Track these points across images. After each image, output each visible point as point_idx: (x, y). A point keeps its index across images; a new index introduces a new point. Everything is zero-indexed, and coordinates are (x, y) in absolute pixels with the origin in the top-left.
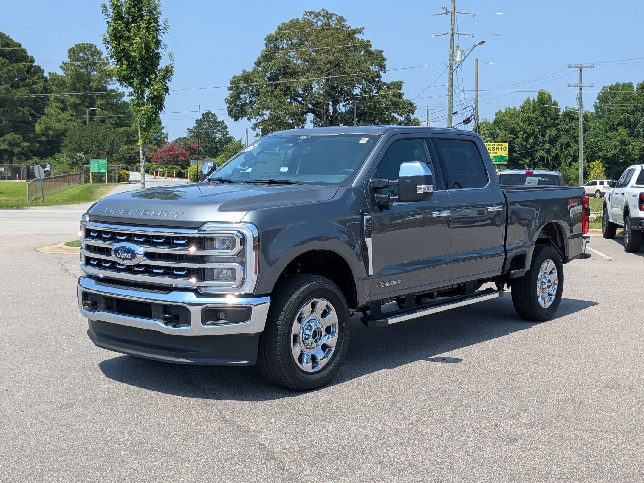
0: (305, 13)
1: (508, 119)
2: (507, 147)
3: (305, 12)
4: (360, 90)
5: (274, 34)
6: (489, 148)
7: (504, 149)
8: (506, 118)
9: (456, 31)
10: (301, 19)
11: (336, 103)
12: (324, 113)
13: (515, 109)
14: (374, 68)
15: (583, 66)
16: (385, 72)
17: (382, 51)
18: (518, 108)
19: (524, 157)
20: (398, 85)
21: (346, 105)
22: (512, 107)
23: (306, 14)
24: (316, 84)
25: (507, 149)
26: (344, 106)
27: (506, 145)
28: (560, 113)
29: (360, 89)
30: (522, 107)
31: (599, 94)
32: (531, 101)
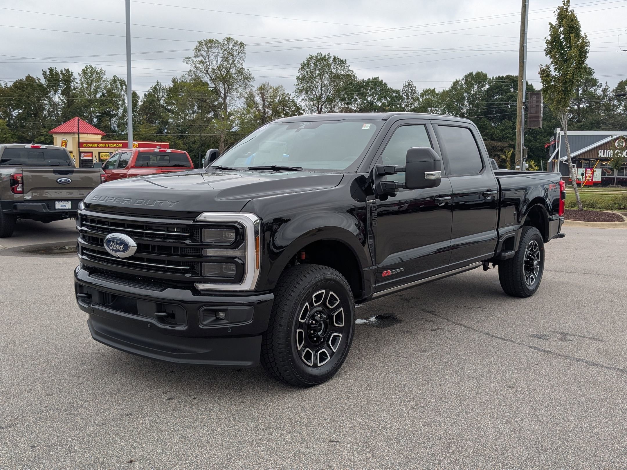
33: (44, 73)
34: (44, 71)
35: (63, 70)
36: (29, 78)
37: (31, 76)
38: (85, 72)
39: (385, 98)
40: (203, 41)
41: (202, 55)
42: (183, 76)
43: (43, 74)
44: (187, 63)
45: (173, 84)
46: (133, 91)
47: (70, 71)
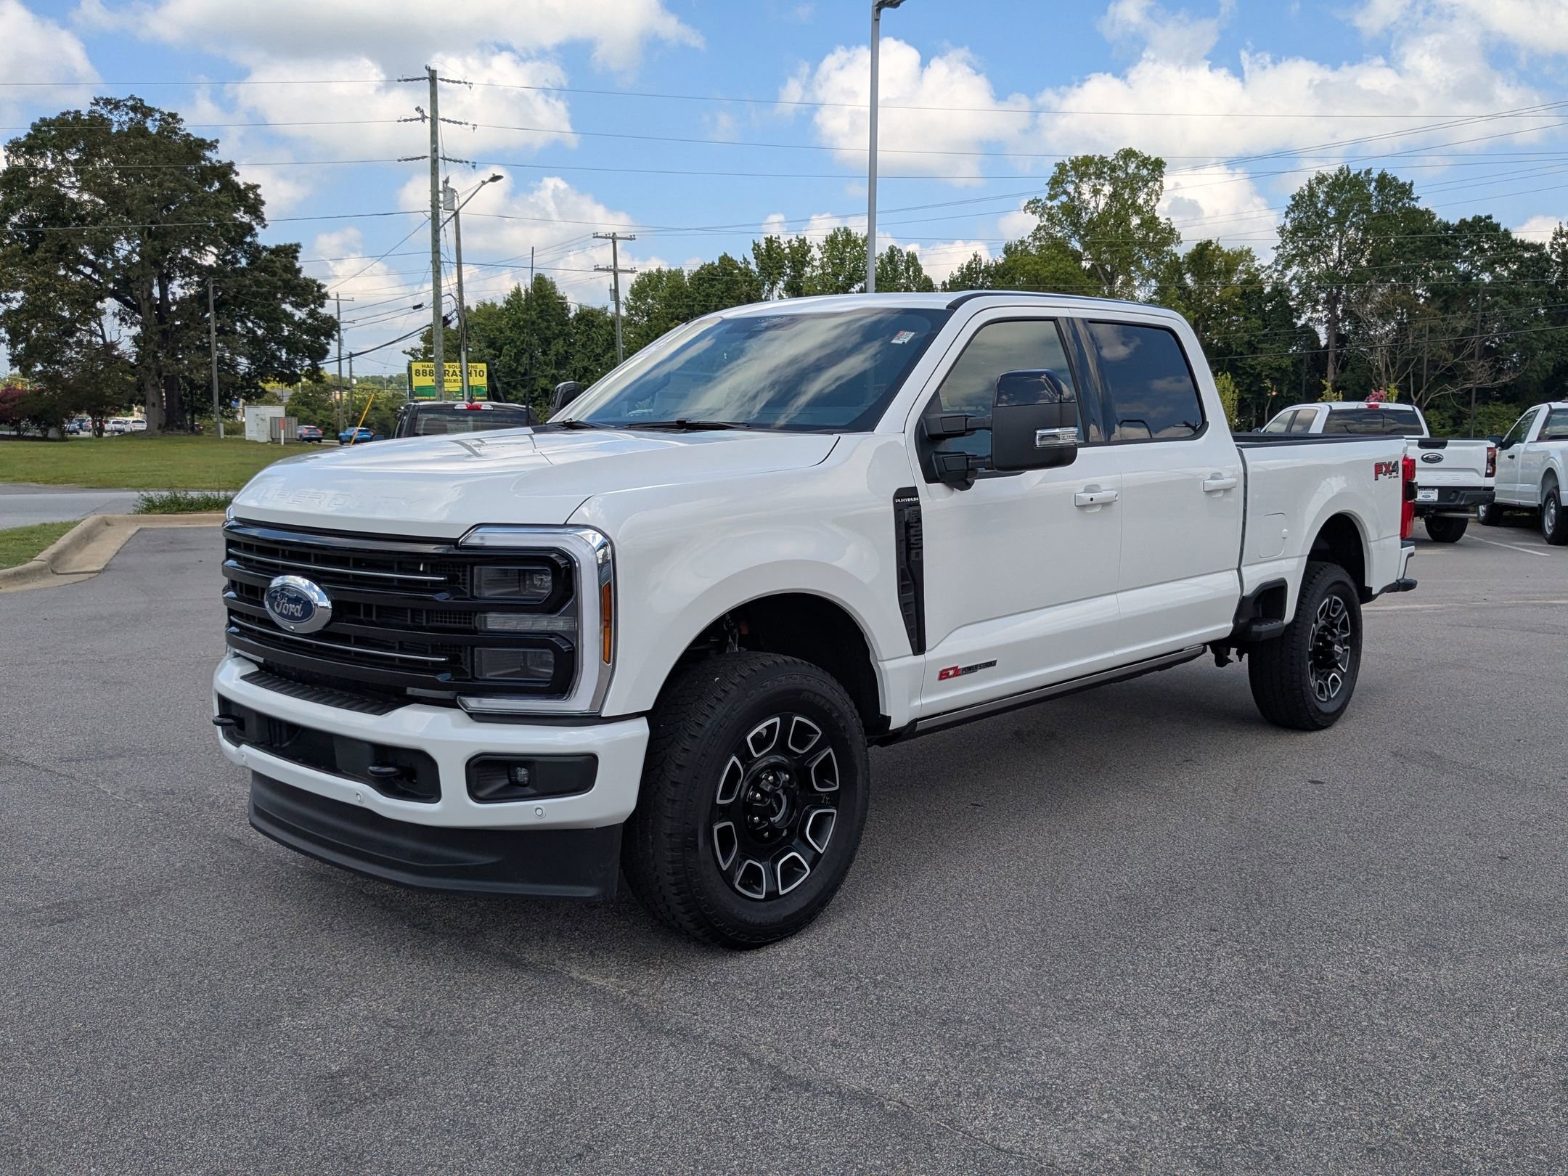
0: (94, 101)
1: (484, 322)
2: (485, 370)
3: (95, 99)
4: (214, 258)
5: (23, 139)
6: (454, 371)
7: (481, 374)
8: (481, 320)
9: (440, 155)
10: (84, 112)
11: (165, 280)
12: (144, 300)
13: (493, 305)
14: (242, 217)
15: (618, 235)
16: (264, 227)
17: (258, 186)
18: (500, 304)
19: (515, 388)
20: (290, 251)
21: (185, 284)
22: (488, 302)
23: (97, 103)
24: (125, 242)
25: (486, 374)
26: (182, 287)
27: (483, 367)
28: (571, 315)
29: (216, 255)
30: (508, 302)
31: (633, 286)
32: (523, 292)
33: (756, 247)
34: (756, 242)
35: (794, 239)
36: (725, 259)
37: (729, 255)
38: (832, 241)
39: (1504, 264)
40: (1068, 163)
41: (1065, 192)
42: (1022, 242)
43: (754, 249)
44: (1033, 213)
45: (1004, 256)
46: (925, 276)
47: (808, 242)
